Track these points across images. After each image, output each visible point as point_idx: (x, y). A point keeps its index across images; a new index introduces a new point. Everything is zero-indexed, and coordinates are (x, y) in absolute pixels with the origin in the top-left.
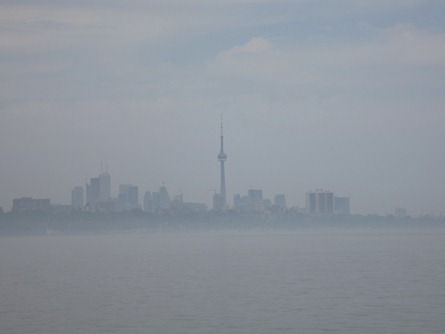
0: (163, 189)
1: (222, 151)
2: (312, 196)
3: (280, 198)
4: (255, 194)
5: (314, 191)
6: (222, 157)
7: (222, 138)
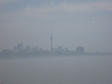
0: (36, 47)
1: (51, 37)
2: (78, 48)
3: (66, 48)
4: (60, 47)
5: (78, 47)
6: (51, 38)
7: (51, 33)
